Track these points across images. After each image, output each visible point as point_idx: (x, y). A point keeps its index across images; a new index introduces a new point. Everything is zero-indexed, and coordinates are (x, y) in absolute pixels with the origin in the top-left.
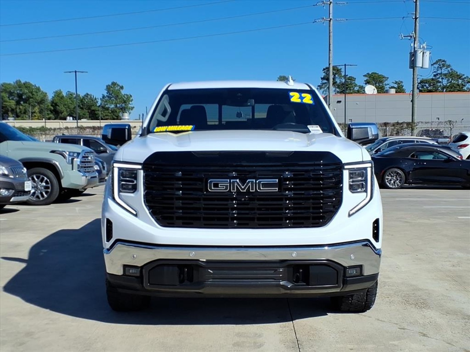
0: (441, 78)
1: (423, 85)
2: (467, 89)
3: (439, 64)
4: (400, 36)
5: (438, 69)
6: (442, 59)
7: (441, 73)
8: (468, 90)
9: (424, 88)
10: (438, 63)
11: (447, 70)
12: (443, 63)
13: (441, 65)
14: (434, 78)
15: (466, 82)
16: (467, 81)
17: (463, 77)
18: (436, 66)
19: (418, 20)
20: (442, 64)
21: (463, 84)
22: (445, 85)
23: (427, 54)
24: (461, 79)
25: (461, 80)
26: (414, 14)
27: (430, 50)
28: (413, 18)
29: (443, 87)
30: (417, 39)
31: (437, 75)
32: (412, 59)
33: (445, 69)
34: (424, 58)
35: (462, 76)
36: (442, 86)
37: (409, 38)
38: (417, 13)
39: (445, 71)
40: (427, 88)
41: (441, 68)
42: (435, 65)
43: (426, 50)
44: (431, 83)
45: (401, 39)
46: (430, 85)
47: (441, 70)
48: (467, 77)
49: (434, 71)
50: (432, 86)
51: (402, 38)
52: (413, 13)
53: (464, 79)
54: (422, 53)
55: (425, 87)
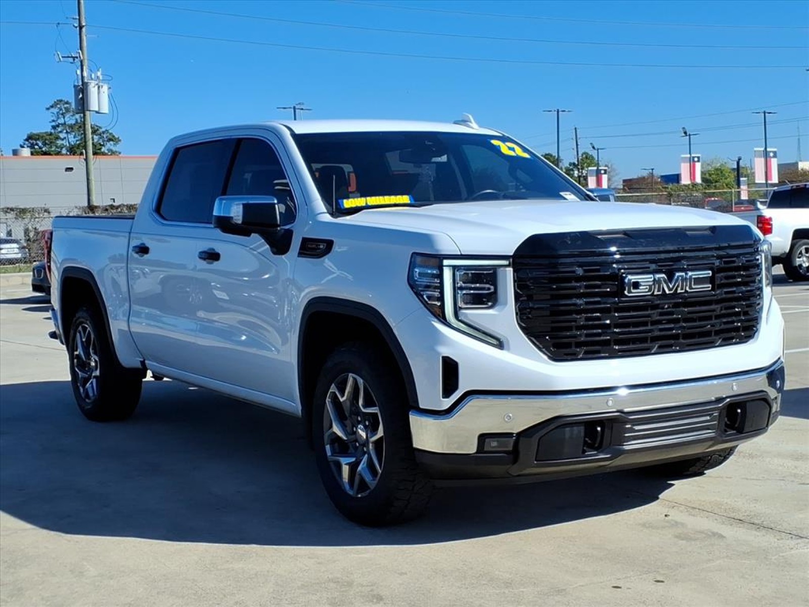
0: (65, 131)
1: (33, 143)
2: (109, 152)
3: (59, 108)
4: (55, 57)
5: (58, 116)
6: (63, 99)
7: (65, 123)
8: (109, 154)
9: (34, 148)
10: (58, 106)
11: (74, 118)
12: (66, 106)
13: (63, 109)
14: (53, 131)
15: (106, 139)
16: (107, 137)
17: (101, 130)
18: (55, 110)
19: (84, 29)
20: (65, 108)
21: (100, 144)
22: (73, 143)
23: (105, 88)
24: (96, 133)
25: (96, 135)
26: (76, 19)
27: (109, 84)
28: (74, 26)
29: (69, 147)
30: (86, 63)
31: (58, 126)
32: (78, 97)
33: (71, 117)
34: (101, 94)
35: (98, 130)
36: (68, 145)
37: (71, 60)
38: (81, 18)
39: (70, 119)
40: (40, 148)
41: (62, 114)
42: (52, 110)
43: (102, 83)
44: (46, 140)
45: (58, 62)
46: (45, 144)
47: (64, 118)
48: (106, 130)
49: (52, 119)
50: (48, 145)
51: (60, 59)
52: (75, 17)
53: (102, 135)
54: (96, 87)
55: (36, 147)
